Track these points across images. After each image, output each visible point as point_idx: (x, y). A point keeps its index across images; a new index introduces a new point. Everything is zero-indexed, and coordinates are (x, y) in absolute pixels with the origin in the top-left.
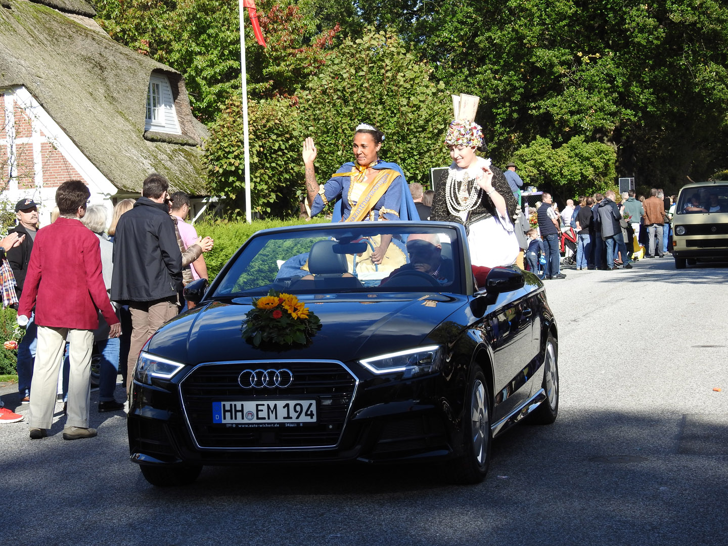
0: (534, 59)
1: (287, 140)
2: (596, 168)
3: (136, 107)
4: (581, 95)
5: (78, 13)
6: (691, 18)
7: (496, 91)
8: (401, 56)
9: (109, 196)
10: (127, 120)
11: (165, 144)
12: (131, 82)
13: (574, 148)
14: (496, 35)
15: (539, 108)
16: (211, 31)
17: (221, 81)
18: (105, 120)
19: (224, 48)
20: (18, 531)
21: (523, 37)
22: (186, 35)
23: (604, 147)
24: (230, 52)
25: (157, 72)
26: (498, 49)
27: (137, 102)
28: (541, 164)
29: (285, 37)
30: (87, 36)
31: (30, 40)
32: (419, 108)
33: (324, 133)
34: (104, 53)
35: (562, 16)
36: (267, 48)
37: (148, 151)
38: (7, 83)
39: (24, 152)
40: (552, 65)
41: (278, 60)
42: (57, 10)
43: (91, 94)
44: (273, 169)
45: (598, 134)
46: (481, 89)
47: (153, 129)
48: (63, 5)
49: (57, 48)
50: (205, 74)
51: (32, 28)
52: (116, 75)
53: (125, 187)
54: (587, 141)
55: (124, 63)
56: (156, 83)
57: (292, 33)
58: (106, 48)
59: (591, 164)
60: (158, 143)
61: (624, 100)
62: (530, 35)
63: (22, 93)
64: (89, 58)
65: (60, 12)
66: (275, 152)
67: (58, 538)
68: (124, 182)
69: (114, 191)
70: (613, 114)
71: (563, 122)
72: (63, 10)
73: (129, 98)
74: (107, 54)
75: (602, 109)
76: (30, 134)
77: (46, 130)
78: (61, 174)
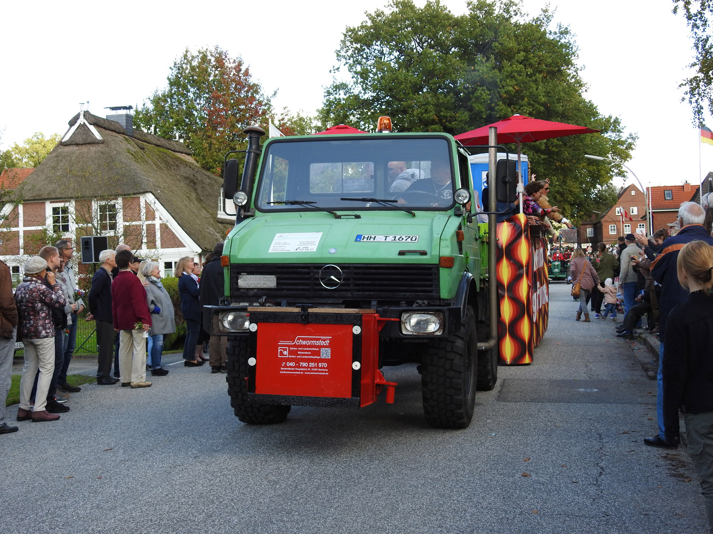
3: (213, 205)
5: (182, 153)
9: (197, 254)
10: (208, 212)
11: (229, 225)
12: (210, 191)
18: (195, 211)
20: (132, 442)
27: (214, 201)
30: (186, 165)
31: (155, 167)
34: (196, 175)
37: (219, 228)
38: (141, 191)
39: (151, 229)
42: (170, 151)
43: (188, 197)
47: (219, 217)
48: (173, 149)
49: (170, 172)
51: (156, 160)
52: (202, 187)
53: (205, 248)
55: (208, 180)
58: (197, 172)
60: (225, 225)
63: (150, 197)
64: (188, 178)
65: (172, 152)
67: (153, 446)
68: (205, 246)
69: (200, 251)
72: (174, 151)
73: (209, 200)
74: (198, 175)
76: (154, 219)
77: (163, 215)
78: (171, 241)
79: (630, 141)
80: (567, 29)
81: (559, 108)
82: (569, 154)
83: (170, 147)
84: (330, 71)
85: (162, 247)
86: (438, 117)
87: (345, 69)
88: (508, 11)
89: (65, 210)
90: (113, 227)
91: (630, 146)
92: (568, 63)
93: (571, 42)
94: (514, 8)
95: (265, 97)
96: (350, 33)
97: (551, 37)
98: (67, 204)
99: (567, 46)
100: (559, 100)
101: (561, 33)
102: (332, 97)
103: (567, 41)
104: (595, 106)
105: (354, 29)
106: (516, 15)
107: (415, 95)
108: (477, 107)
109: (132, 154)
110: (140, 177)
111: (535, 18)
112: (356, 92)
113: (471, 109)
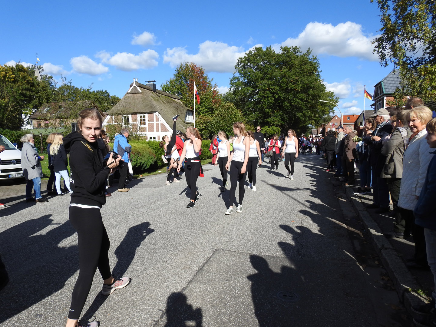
0: (265, 111)
1: (212, 124)
2: (276, 132)
3: (183, 117)
4: (275, 118)
5: (176, 99)
6: (296, 104)
7: (258, 117)
8: (233, 107)
10: (181, 119)
11: (190, 124)
12: (183, 112)
13: (272, 128)
14: (259, 106)
15: (266, 120)
16: (203, 103)
17: (205, 113)
19: (206, 107)
21: (264, 107)
22: (198, 104)
23: (278, 128)
24: (207, 108)
25: (188, 110)
26: (259, 109)
27: (184, 115)
28: (266, 131)
29: (218, 105)
31: (162, 103)
32: (237, 118)
33: (217, 123)
35: (271, 103)
36: (214, 107)
37: (185, 125)
38: (154, 111)
39: (157, 125)
40: (269, 112)
41: (216, 110)
42: (171, 98)
44: (208, 130)
45: (277, 126)
46: (253, 116)
47: (186, 121)
49: (168, 105)
50: (202, 112)
51: (164, 101)
52: (180, 110)
54: (275, 127)
55: (182, 108)
56: (189, 112)
57: (219, 104)
59: (275, 131)
61: (282, 120)
62: (265, 107)
63: (157, 113)
64: (175, 107)
66: (209, 126)
70: (280, 122)
71: (271, 123)
72: (173, 98)
74: (178, 106)
75: (278, 121)
76: (158, 121)
77: (162, 120)
78: (164, 129)
79: (336, 100)
80: (316, 57)
81: (312, 86)
82: (314, 102)
83: (171, 96)
84: (233, 73)
85: (161, 131)
86: (268, 89)
87: (237, 72)
88: (295, 52)
89: (128, 117)
90: (145, 124)
91: (336, 102)
92: (316, 70)
93: (317, 61)
94: (297, 50)
95: (209, 80)
96: (240, 60)
97: (310, 60)
98: (129, 115)
99: (316, 63)
100: (312, 83)
101: (314, 59)
102: (233, 82)
103: (315, 62)
104: (324, 85)
105: (242, 58)
106: (298, 52)
107: (261, 80)
108: (282, 85)
109: (153, 98)
110: (154, 106)
111: (304, 54)
112: (241, 80)
113: (280, 86)
